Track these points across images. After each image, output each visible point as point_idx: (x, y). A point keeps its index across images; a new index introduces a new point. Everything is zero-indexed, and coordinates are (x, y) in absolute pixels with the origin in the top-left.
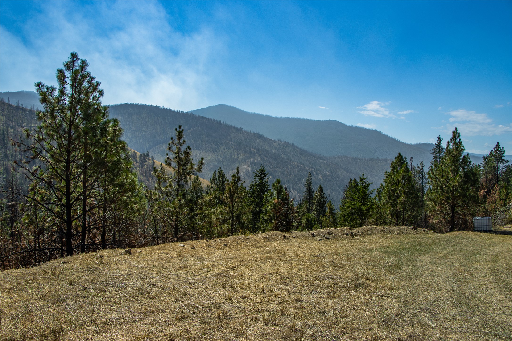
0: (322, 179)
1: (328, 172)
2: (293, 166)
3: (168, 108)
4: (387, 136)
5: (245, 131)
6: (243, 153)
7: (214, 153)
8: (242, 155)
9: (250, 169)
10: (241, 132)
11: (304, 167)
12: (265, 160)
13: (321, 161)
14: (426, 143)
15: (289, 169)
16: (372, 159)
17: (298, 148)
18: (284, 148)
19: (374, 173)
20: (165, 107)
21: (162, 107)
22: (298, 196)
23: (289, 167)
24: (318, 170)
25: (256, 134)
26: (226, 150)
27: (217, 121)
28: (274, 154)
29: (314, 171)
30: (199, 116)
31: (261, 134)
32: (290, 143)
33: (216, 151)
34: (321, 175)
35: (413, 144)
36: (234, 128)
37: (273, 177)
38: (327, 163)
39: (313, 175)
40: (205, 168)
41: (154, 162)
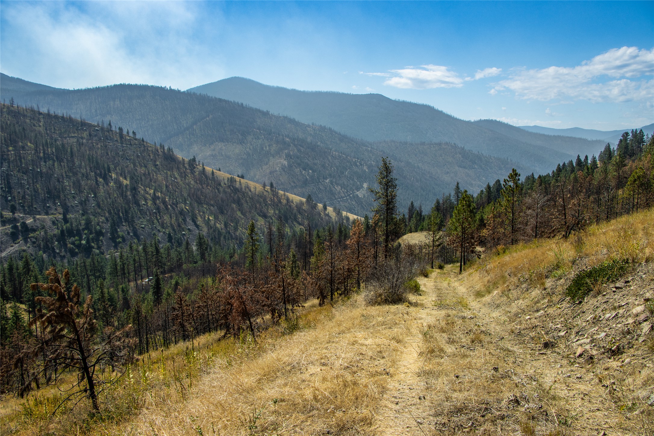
0: (367, 170)
1: (374, 162)
2: (333, 157)
3: (177, 90)
4: (441, 113)
5: (272, 115)
6: (275, 144)
7: (242, 145)
8: (274, 146)
9: (286, 163)
10: (269, 116)
11: (347, 157)
12: (302, 151)
13: (364, 148)
14: (488, 119)
15: (329, 161)
16: (423, 144)
17: (336, 133)
18: (320, 133)
19: (426, 160)
20: (172, 88)
21: (169, 89)
22: (343, 191)
23: (330, 158)
24: (362, 160)
25: (285, 118)
26: (254, 140)
27: (238, 103)
28: (311, 143)
29: (358, 161)
30: (216, 98)
31: (292, 118)
32: (327, 127)
33: (244, 143)
34: (366, 165)
35: (472, 121)
36: (259, 111)
37: (313, 171)
38: (371, 150)
39: (357, 166)
40: (234, 163)
41: (204, 169)
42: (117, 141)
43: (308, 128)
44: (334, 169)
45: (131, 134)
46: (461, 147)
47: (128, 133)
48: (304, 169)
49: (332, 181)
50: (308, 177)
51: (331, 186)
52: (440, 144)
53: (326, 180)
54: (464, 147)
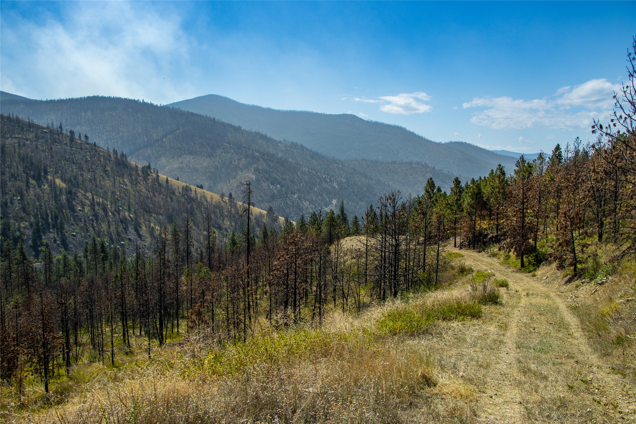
0: (337, 187)
1: (344, 178)
2: (303, 173)
3: (150, 103)
4: (412, 134)
5: (244, 130)
6: (244, 158)
7: (211, 158)
8: (243, 160)
9: (254, 177)
10: (240, 131)
11: (316, 173)
12: (271, 165)
13: (335, 165)
14: (458, 141)
15: (298, 177)
16: (394, 163)
17: (307, 150)
18: (292, 150)
19: (397, 179)
20: (145, 101)
21: (142, 102)
22: (311, 207)
23: (299, 173)
24: (332, 176)
25: (257, 134)
26: (224, 154)
27: (210, 118)
28: (281, 158)
29: (328, 178)
30: (188, 112)
31: (264, 133)
32: (298, 144)
33: (213, 156)
34: (336, 182)
35: (443, 142)
36: (232, 126)
37: (282, 186)
38: (342, 167)
39: (327, 183)
40: (201, 177)
41: (158, 176)
42: (66, 144)
43: (279, 145)
44: (303, 184)
45: (83, 138)
46: (432, 167)
47: (80, 136)
48: (272, 184)
49: (300, 196)
50: (275, 192)
51: (299, 201)
52: (411, 163)
53: (294, 195)
54: (434, 167)
